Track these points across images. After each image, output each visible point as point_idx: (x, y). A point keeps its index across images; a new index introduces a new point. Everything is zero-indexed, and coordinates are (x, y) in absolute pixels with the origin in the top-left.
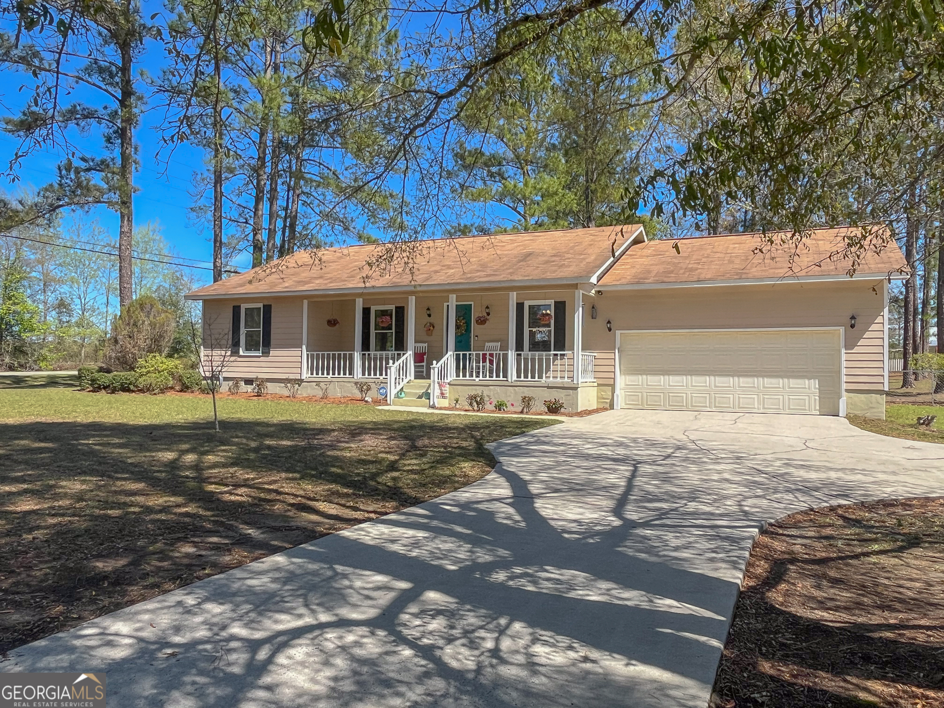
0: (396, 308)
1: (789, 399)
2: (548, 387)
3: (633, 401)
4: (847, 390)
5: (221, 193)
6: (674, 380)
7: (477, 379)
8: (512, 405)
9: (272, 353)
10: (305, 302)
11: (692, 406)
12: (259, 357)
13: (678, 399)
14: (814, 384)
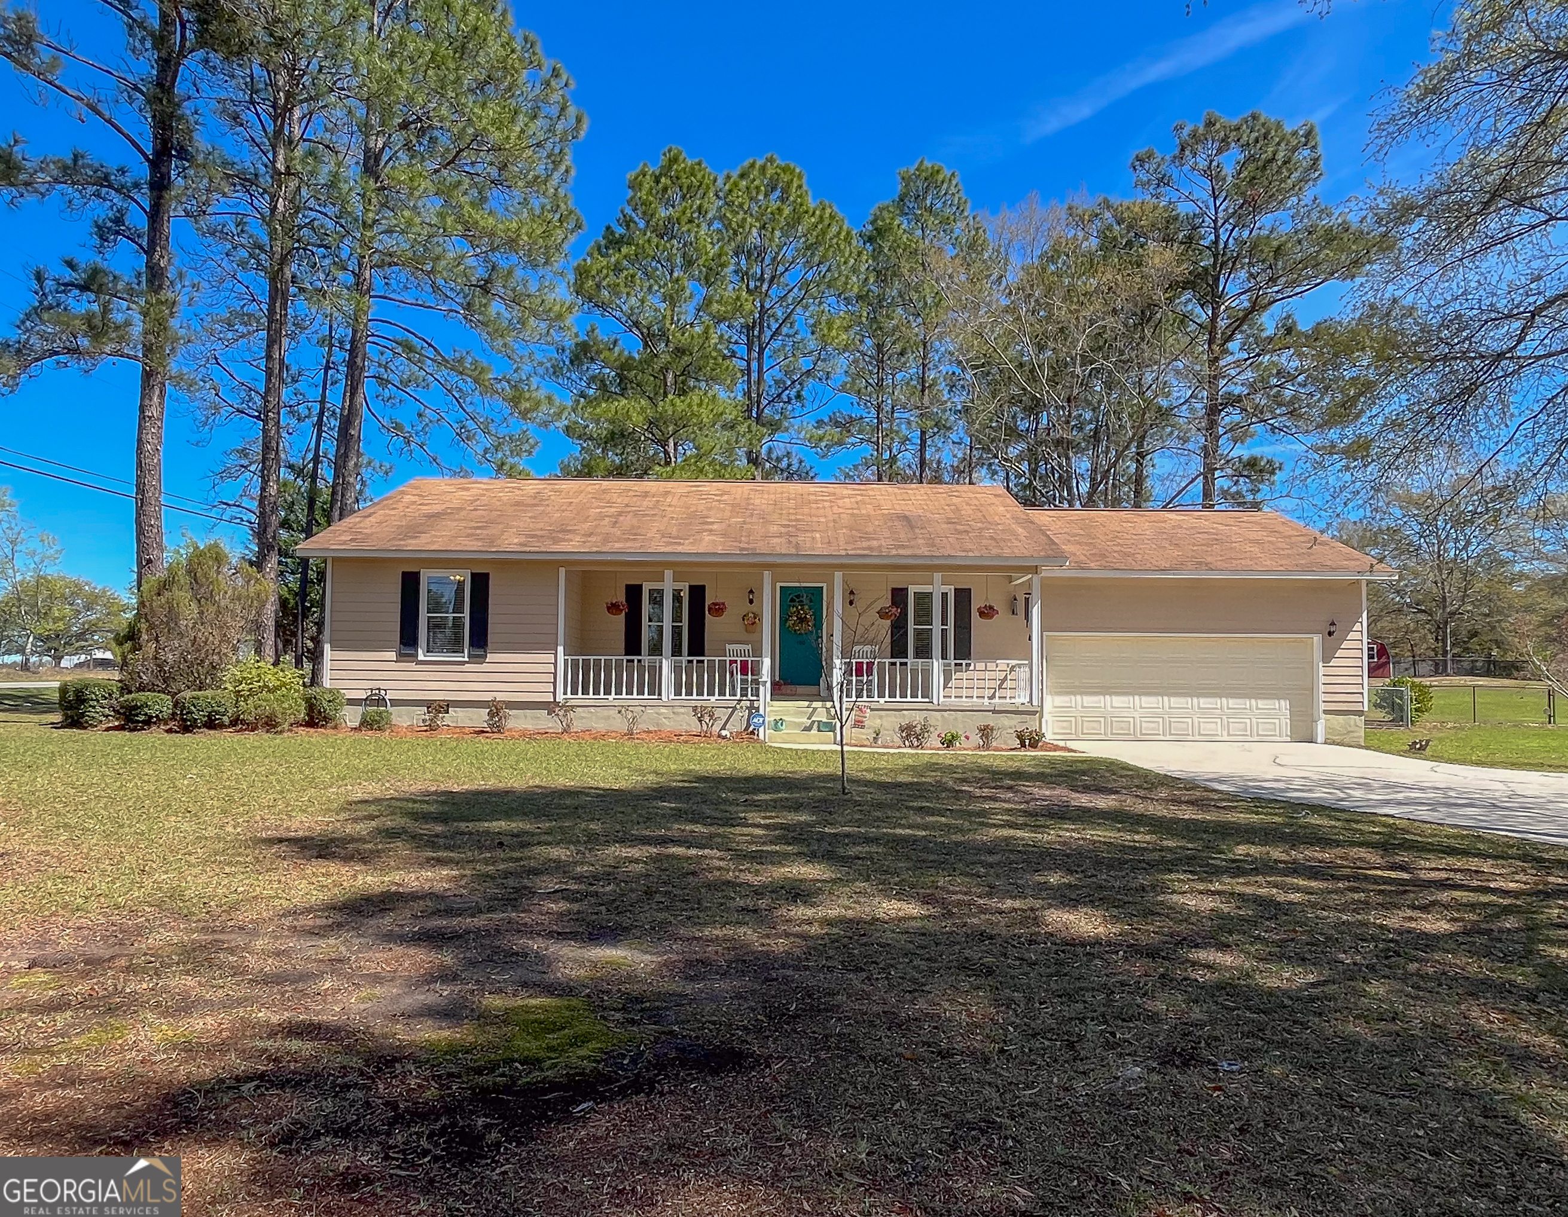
0: (691, 587)
1: (1258, 723)
2: (994, 712)
3: (1064, 728)
4: (1326, 712)
5: (282, 361)
6: (1118, 701)
7: (882, 700)
8: (967, 738)
9: (490, 657)
10: (562, 571)
11: (1142, 734)
12: (463, 663)
13: (1123, 725)
14: (1285, 704)
